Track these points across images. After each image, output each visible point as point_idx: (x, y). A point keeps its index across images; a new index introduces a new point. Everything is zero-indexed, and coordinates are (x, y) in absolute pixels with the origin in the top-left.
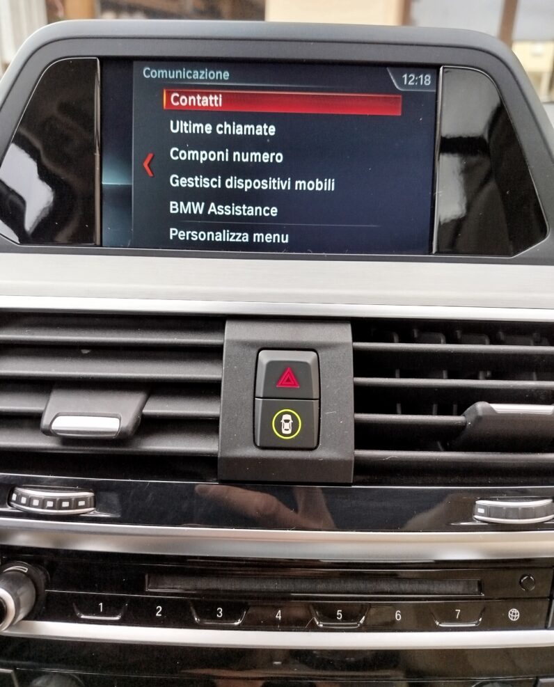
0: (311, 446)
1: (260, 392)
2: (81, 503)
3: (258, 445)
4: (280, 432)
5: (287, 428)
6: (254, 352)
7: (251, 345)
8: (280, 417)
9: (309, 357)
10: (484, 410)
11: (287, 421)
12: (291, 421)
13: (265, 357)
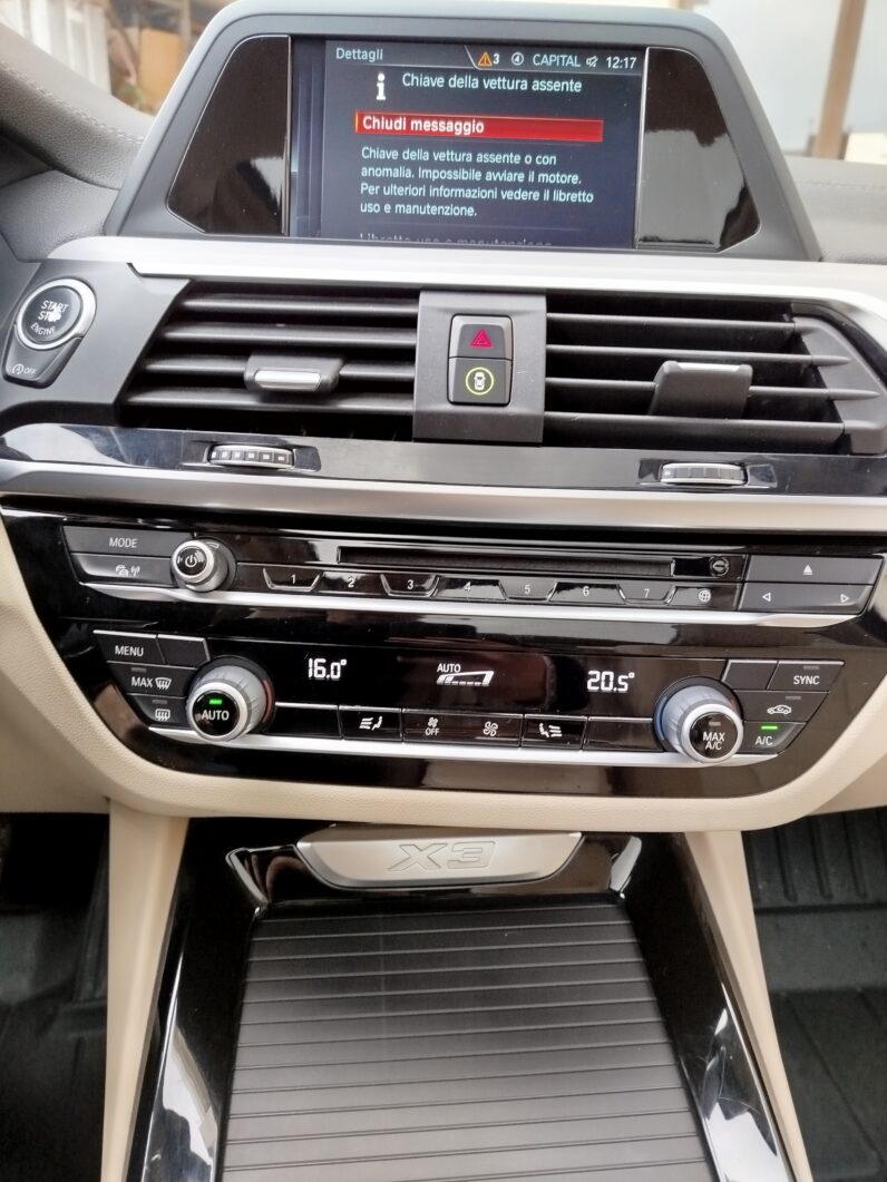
0: (502, 402)
1: (454, 352)
2: (281, 458)
3: (452, 399)
4: (473, 388)
5: (480, 384)
6: (450, 317)
7: (446, 311)
8: (473, 374)
9: (502, 322)
10: (670, 367)
11: (480, 378)
12: (484, 379)
13: (459, 322)
